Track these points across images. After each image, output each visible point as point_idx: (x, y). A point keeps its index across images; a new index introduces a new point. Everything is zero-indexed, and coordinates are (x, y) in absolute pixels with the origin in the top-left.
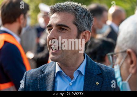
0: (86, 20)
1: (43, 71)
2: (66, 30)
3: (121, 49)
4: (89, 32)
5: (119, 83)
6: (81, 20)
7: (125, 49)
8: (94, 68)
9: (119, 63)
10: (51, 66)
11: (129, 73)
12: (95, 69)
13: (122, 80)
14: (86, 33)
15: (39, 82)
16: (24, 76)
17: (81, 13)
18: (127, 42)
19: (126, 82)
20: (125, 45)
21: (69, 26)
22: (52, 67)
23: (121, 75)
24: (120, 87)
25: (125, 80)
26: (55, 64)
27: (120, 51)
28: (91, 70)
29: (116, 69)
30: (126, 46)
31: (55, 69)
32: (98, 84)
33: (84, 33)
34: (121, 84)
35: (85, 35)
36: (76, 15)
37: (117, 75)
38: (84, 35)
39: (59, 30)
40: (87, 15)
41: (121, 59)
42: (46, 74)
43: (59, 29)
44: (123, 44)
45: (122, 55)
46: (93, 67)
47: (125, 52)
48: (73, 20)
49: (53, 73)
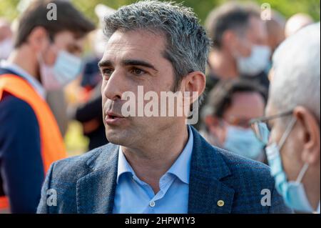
0: (193, 45)
1: (90, 164)
2: (146, 72)
3: (280, 107)
4: (201, 75)
5: (280, 185)
6: (180, 46)
7: (290, 107)
8: (211, 164)
9: (278, 141)
10: (110, 154)
11: (301, 162)
12: (215, 167)
13: (288, 180)
14: (194, 78)
15: (80, 195)
16: (47, 179)
17: (181, 31)
18: (293, 90)
19: (297, 183)
20: (290, 97)
21: (153, 64)
22: (111, 158)
23: (283, 168)
24: (284, 194)
25: (295, 179)
26: (118, 151)
27: (280, 112)
28: (204, 170)
29: (271, 154)
30: (292, 101)
31: (117, 165)
32: (222, 205)
33: (189, 79)
34: (285, 188)
35: (192, 82)
36: (168, 36)
37: (275, 169)
38: (190, 83)
39: (129, 74)
40: (195, 32)
41: (282, 131)
42: (95, 174)
43: (129, 71)
44: (285, 97)
45: (285, 122)
46: (208, 161)
47: (291, 113)
48: (162, 49)
49: (111, 175)
